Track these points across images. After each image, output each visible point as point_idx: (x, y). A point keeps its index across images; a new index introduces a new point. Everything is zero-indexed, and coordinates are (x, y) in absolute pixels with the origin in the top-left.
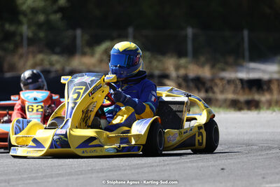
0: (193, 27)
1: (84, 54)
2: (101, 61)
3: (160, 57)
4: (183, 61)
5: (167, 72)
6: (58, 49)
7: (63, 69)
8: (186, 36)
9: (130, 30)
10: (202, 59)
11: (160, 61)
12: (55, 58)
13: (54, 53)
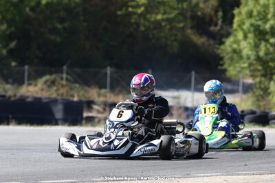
0: (111, 67)
1: (30, 84)
2: (42, 90)
3: (86, 88)
4: (103, 91)
5: (91, 99)
6: (10, 80)
7: (15, 96)
8: (106, 73)
9: (65, 68)
10: (117, 90)
11: (86, 91)
12: (8, 86)
13: (7, 82)
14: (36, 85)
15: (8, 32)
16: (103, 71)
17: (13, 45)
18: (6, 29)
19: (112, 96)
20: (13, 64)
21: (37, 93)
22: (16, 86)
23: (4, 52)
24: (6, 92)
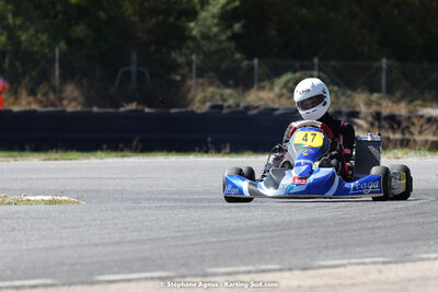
14: (271, 89)
15: (230, 7)
16: (376, 64)
17: (237, 27)
18: (228, 3)
19: (390, 104)
20: (238, 56)
21: (273, 101)
22: (240, 90)
23: (223, 37)
24: (224, 100)
